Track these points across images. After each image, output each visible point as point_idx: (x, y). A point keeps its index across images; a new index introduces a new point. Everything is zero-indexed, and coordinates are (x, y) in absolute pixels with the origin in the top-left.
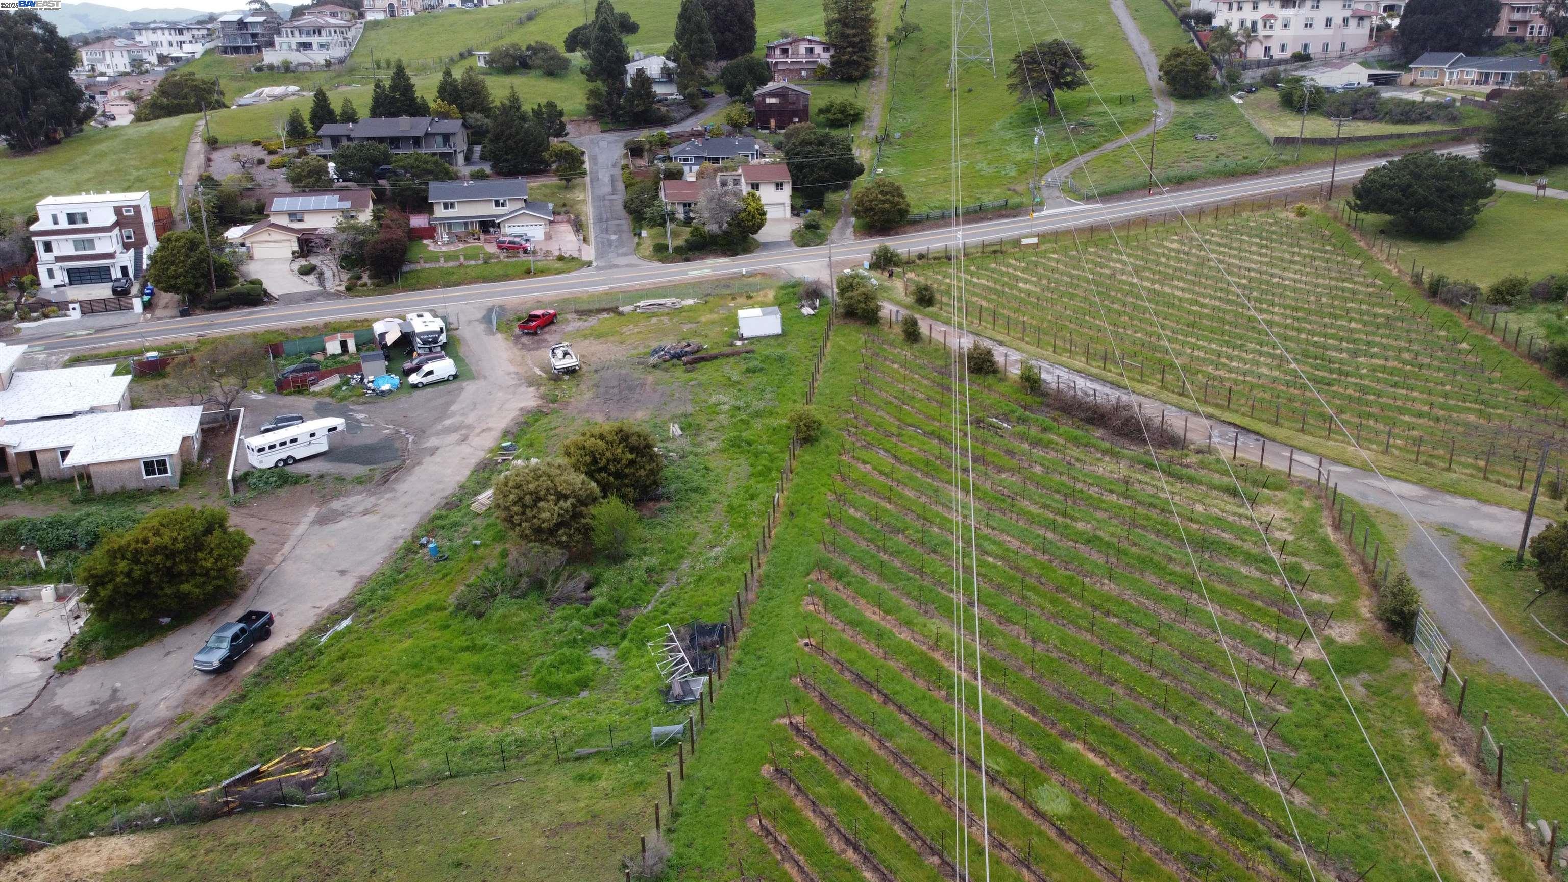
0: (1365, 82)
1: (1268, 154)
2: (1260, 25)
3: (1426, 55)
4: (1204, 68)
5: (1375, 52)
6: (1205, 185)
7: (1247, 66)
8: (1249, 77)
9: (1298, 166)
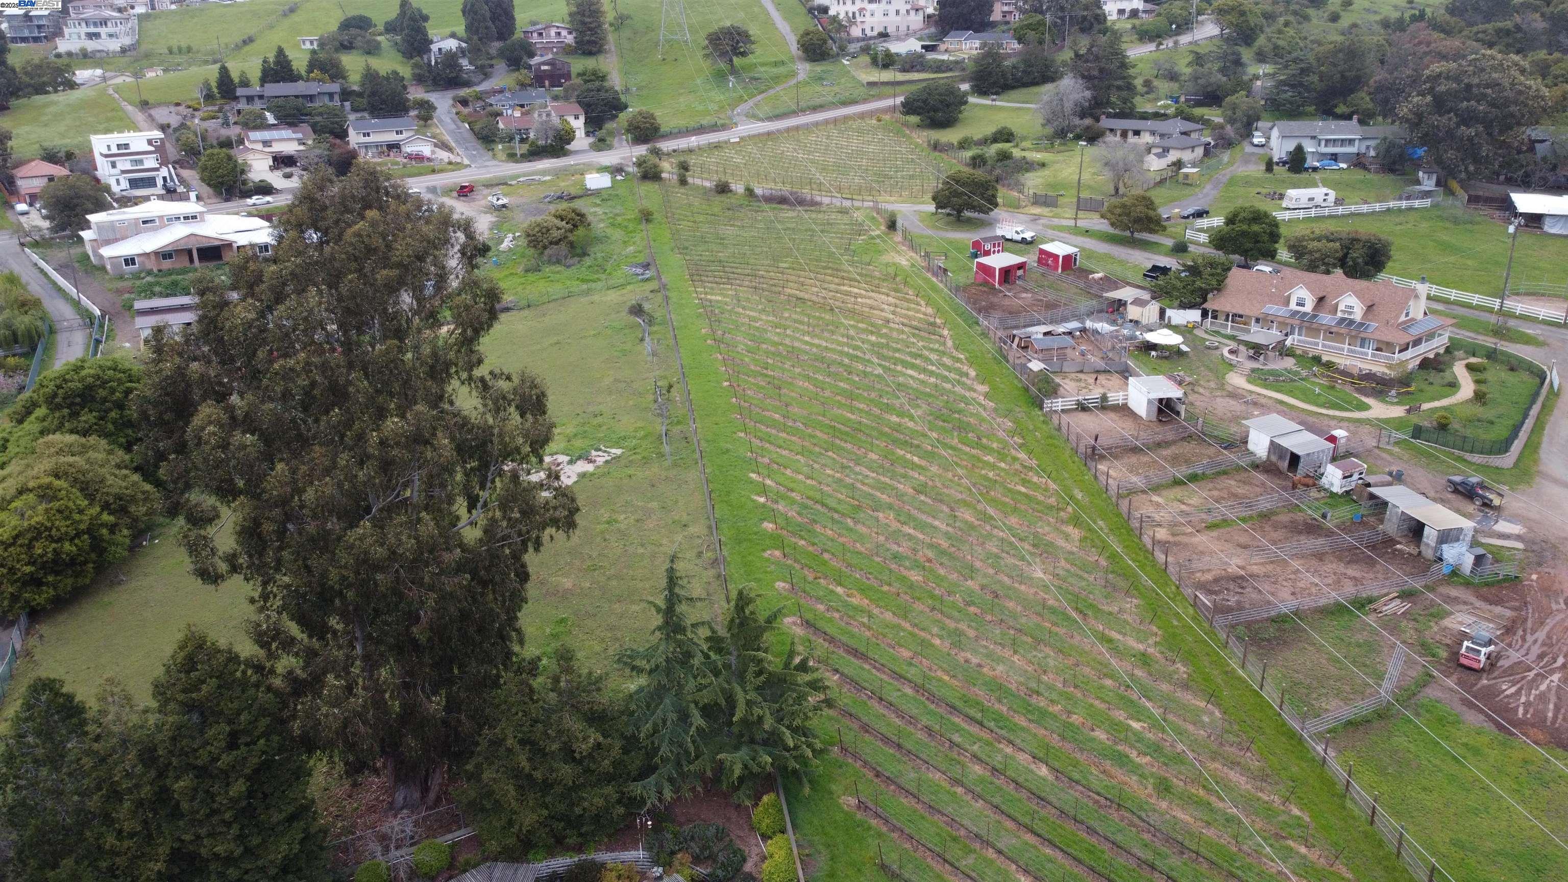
0: (919, 49)
1: (862, 91)
2: (857, 15)
3: (952, 33)
4: (825, 42)
5: (927, 31)
6: (829, 110)
7: (851, 41)
8: (853, 48)
9: (880, 97)
